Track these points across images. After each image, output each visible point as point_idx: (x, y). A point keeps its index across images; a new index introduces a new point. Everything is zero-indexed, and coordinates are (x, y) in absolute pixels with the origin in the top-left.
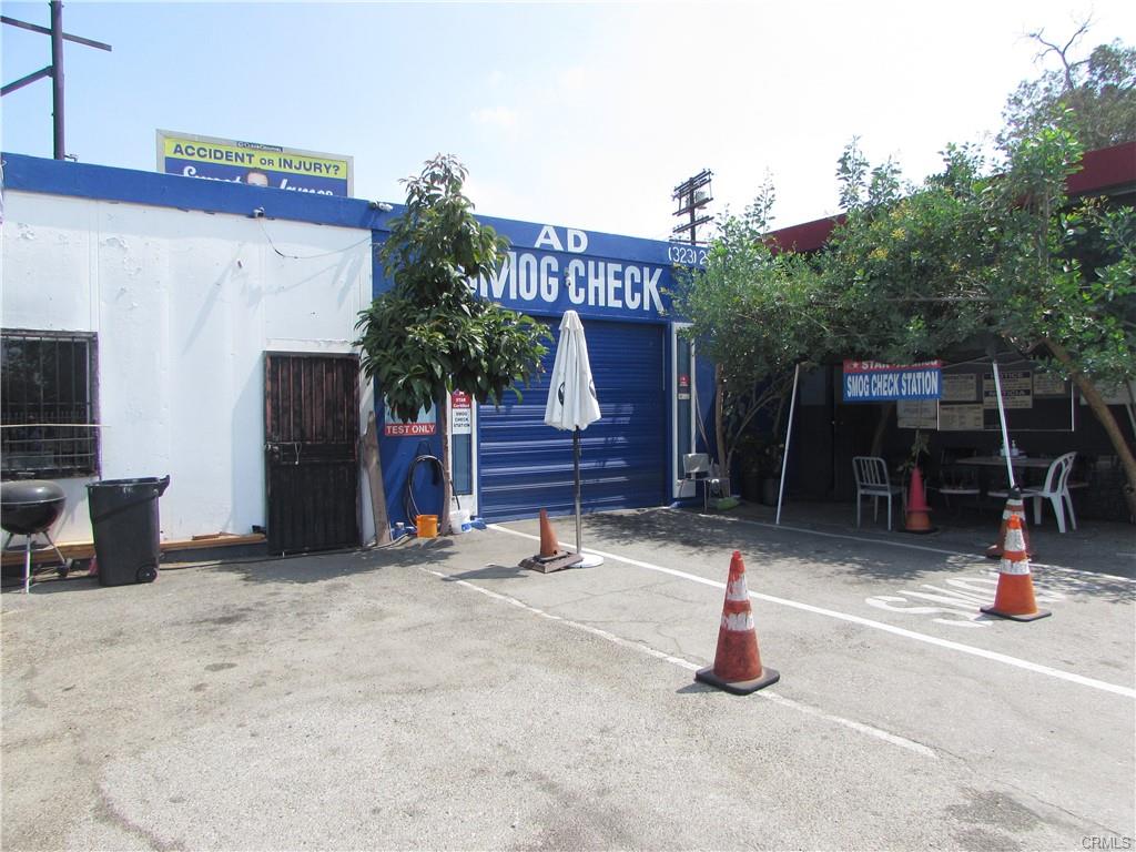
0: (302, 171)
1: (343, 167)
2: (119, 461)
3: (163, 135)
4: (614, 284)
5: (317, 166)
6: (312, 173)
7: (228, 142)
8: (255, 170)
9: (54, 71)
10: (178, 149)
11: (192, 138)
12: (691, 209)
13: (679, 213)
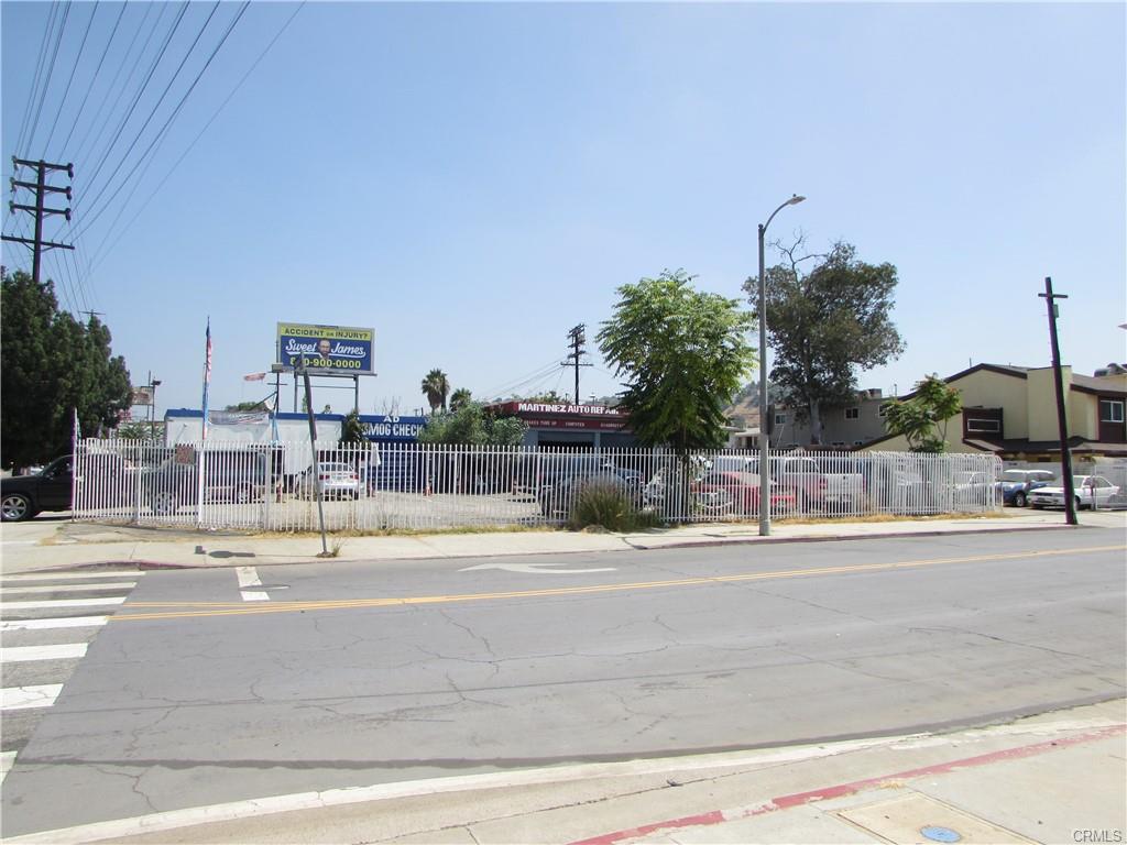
0: (348, 338)
1: (369, 334)
2: (288, 473)
3: (280, 325)
4: (407, 429)
5: (356, 335)
6: (353, 338)
7: (312, 326)
8: (324, 339)
9: (277, 392)
10: (287, 331)
11: (291, 325)
12: (576, 345)
13: (572, 346)
